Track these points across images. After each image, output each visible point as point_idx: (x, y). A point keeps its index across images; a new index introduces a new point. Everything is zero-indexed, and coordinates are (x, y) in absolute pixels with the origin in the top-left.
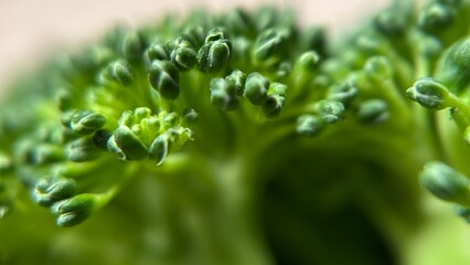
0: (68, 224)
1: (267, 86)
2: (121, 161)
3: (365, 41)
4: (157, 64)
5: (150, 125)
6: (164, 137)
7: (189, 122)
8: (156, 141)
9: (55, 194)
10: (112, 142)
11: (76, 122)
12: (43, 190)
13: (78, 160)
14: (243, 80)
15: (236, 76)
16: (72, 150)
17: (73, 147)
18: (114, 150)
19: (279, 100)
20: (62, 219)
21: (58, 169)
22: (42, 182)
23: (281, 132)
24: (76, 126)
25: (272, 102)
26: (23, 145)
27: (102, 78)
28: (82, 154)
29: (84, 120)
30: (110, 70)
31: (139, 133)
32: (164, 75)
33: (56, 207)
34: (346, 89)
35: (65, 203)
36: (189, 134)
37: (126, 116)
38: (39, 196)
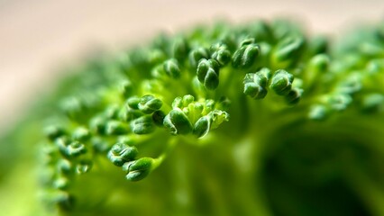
0: (135, 179)
1: (292, 80)
2: (173, 134)
3: (368, 47)
4: (204, 62)
5: (196, 108)
6: (207, 118)
7: (225, 107)
8: (200, 120)
9: (125, 157)
10: (168, 119)
11: (144, 104)
12: (117, 153)
13: (140, 133)
14: (270, 76)
15: (265, 72)
16: (136, 125)
17: (137, 123)
18: (169, 126)
19: (299, 92)
20: (131, 175)
21: (123, 139)
22: (116, 147)
23: (291, 118)
24: (142, 107)
25: (293, 93)
26: (96, 121)
27: (155, 72)
28: (143, 128)
29: (149, 103)
30: (165, 67)
31: (188, 114)
32: (211, 70)
33: (126, 166)
34: (352, 85)
35: (134, 163)
36: (226, 116)
37: (177, 101)
38: (114, 158)
